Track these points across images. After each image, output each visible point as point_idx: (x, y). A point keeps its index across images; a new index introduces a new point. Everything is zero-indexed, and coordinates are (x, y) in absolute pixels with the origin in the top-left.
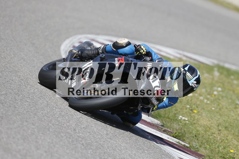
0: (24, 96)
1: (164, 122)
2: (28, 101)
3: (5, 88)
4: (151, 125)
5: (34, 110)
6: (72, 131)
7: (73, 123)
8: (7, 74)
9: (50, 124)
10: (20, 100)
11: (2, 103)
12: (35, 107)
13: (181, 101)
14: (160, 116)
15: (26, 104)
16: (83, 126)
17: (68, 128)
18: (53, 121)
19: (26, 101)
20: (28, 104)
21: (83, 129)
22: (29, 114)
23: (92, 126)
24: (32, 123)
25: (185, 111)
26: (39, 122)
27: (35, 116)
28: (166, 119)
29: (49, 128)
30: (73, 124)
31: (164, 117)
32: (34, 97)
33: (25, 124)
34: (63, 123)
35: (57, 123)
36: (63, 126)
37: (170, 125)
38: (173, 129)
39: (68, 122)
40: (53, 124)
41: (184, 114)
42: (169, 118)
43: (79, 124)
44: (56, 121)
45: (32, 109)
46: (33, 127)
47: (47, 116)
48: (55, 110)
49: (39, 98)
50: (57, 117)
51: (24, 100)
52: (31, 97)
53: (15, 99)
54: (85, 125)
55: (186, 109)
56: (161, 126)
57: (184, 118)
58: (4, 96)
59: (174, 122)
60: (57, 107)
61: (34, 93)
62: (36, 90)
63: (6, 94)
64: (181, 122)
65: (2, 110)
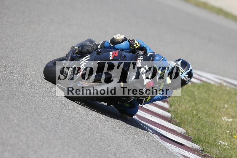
0: (65, 121)
1: (204, 147)
2: (69, 125)
3: (46, 113)
4: (191, 150)
5: (75, 134)
6: (112, 156)
7: (114, 147)
8: (48, 99)
9: (91, 149)
10: (61, 124)
11: (44, 128)
12: (76, 131)
13: (221, 126)
14: (200, 141)
15: (67, 128)
16: (123, 151)
17: (109, 152)
18: (94, 146)
19: (67, 125)
20: (69, 128)
21: (124, 154)
22: (70, 138)
23: (132, 151)
24: (73, 147)
25: (225, 135)
26: (80, 146)
27: (76, 141)
28: (206, 144)
29: (90, 152)
30: (114, 149)
31: (204, 142)
32: (76, 121)
33: (66, 148)
34: (103, 148)
35: (98, 148)
36: (103, 150)
37: (210, 150)
38: (213, 154)
39: (108, 147)
40: (94, 149)
41: (224, 139)
42: (209, 143)
43: (119, 149)
44: (96, 146)
45: (73, 133)
46: (74, 151)
47: (88, 141)
48: (96, 134)
49: (80, 122)
50: (97, 142)
51: (65, 125)
52: (72, 122)
53: (56, 123)
54: (125, 150)
55: (226, 134)
56: (201, 151)
57: (224, 143)
58: (45, 121)
59: (214, 147)
60: (97, 131)
61: (75, 118)
62: (77, 115)
63: (47, 119)
64: (221, 147)
65: (43, 134)
